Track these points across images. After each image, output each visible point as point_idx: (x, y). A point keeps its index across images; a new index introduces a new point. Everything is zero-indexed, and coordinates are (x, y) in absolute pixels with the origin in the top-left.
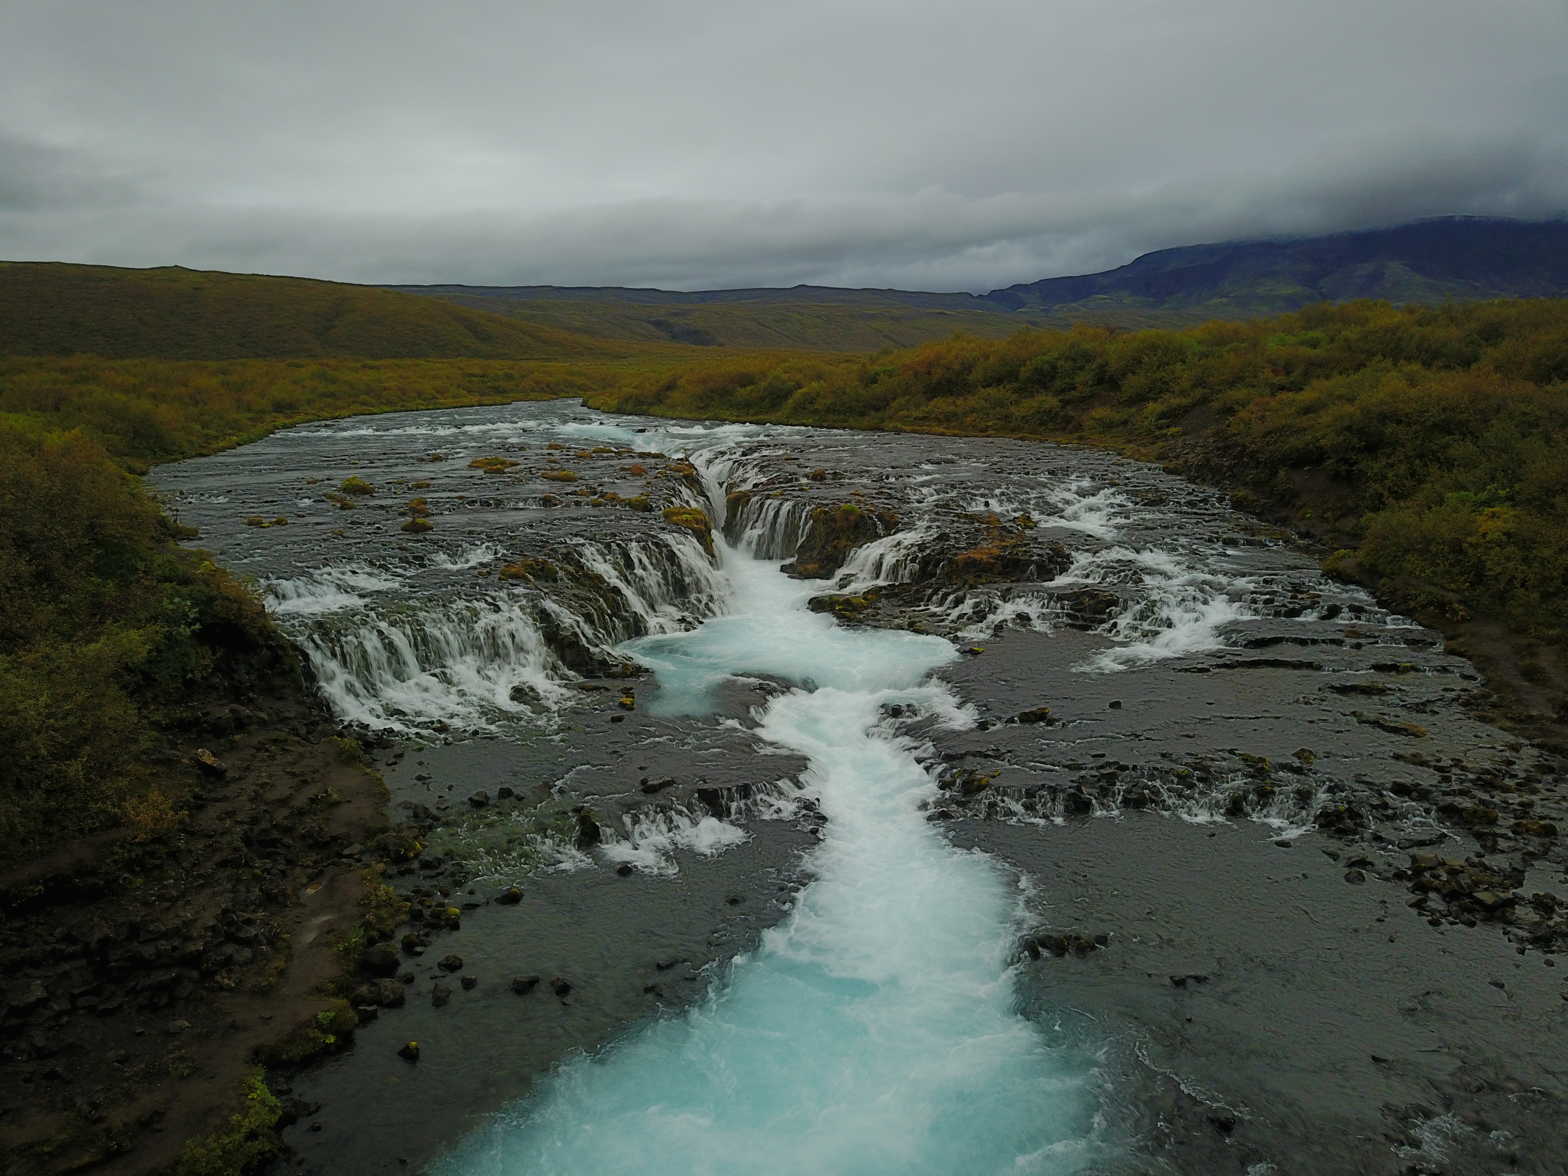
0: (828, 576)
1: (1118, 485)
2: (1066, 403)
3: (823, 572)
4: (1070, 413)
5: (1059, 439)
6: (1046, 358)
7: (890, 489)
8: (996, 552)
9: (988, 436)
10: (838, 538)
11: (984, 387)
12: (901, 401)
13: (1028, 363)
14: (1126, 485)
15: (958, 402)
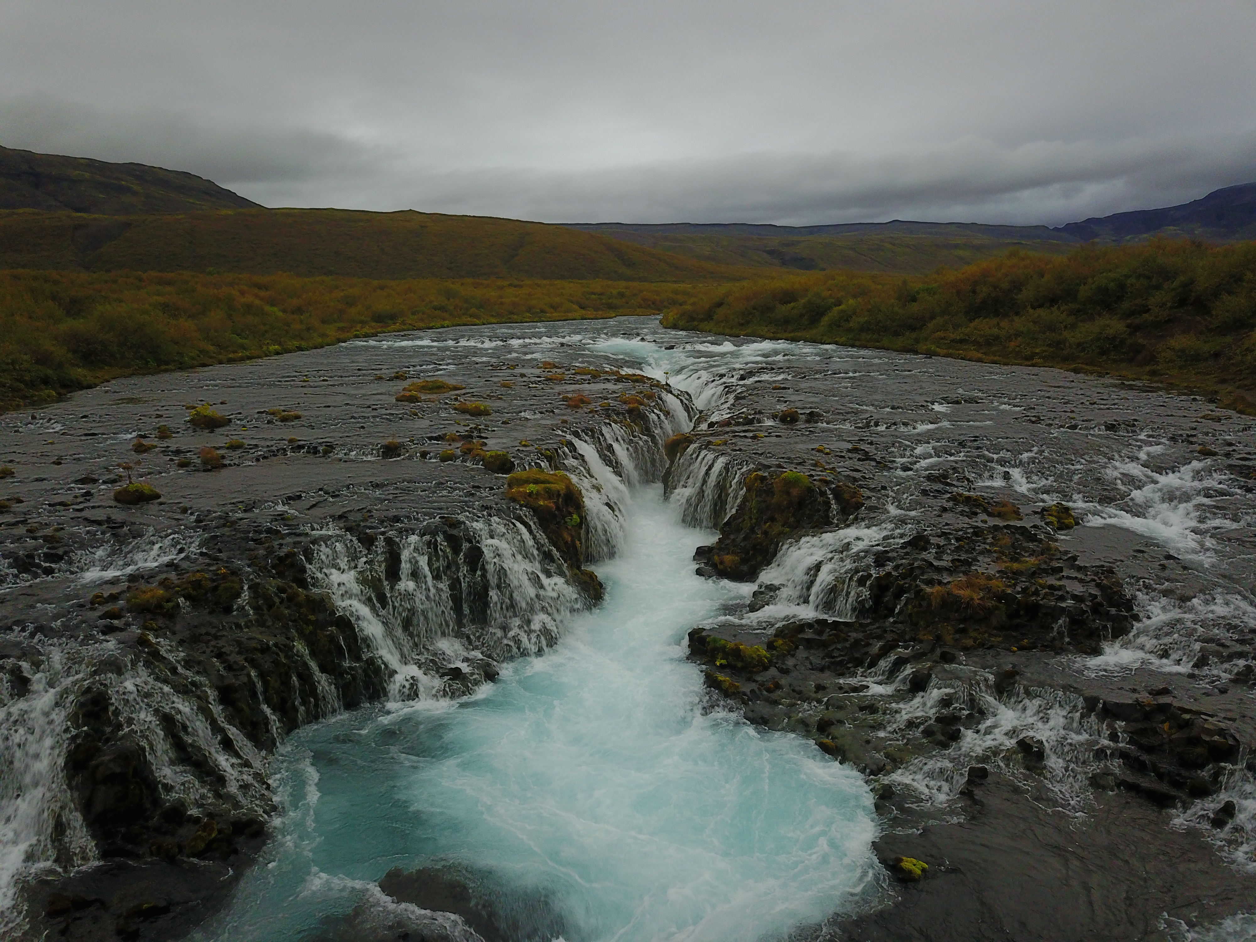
0: (749, 576)
1: (1214, 454)
2: (1135, 329)
3: (745, 568)
4: (1140, 341)
5: (1124, 373)
6: (1112, 275)
7: (871, 443)
8: (998, 585)
9: (1033, 365)
10: (772, 519)
11: (1034, 308)
12: (939, 320)
13: (1090, 280)
14: (1228, 455)
15: (1002, 324)
